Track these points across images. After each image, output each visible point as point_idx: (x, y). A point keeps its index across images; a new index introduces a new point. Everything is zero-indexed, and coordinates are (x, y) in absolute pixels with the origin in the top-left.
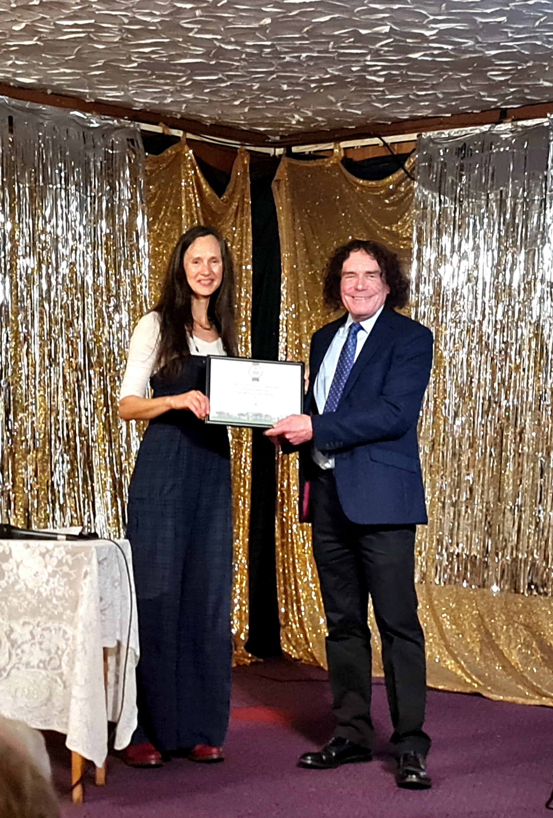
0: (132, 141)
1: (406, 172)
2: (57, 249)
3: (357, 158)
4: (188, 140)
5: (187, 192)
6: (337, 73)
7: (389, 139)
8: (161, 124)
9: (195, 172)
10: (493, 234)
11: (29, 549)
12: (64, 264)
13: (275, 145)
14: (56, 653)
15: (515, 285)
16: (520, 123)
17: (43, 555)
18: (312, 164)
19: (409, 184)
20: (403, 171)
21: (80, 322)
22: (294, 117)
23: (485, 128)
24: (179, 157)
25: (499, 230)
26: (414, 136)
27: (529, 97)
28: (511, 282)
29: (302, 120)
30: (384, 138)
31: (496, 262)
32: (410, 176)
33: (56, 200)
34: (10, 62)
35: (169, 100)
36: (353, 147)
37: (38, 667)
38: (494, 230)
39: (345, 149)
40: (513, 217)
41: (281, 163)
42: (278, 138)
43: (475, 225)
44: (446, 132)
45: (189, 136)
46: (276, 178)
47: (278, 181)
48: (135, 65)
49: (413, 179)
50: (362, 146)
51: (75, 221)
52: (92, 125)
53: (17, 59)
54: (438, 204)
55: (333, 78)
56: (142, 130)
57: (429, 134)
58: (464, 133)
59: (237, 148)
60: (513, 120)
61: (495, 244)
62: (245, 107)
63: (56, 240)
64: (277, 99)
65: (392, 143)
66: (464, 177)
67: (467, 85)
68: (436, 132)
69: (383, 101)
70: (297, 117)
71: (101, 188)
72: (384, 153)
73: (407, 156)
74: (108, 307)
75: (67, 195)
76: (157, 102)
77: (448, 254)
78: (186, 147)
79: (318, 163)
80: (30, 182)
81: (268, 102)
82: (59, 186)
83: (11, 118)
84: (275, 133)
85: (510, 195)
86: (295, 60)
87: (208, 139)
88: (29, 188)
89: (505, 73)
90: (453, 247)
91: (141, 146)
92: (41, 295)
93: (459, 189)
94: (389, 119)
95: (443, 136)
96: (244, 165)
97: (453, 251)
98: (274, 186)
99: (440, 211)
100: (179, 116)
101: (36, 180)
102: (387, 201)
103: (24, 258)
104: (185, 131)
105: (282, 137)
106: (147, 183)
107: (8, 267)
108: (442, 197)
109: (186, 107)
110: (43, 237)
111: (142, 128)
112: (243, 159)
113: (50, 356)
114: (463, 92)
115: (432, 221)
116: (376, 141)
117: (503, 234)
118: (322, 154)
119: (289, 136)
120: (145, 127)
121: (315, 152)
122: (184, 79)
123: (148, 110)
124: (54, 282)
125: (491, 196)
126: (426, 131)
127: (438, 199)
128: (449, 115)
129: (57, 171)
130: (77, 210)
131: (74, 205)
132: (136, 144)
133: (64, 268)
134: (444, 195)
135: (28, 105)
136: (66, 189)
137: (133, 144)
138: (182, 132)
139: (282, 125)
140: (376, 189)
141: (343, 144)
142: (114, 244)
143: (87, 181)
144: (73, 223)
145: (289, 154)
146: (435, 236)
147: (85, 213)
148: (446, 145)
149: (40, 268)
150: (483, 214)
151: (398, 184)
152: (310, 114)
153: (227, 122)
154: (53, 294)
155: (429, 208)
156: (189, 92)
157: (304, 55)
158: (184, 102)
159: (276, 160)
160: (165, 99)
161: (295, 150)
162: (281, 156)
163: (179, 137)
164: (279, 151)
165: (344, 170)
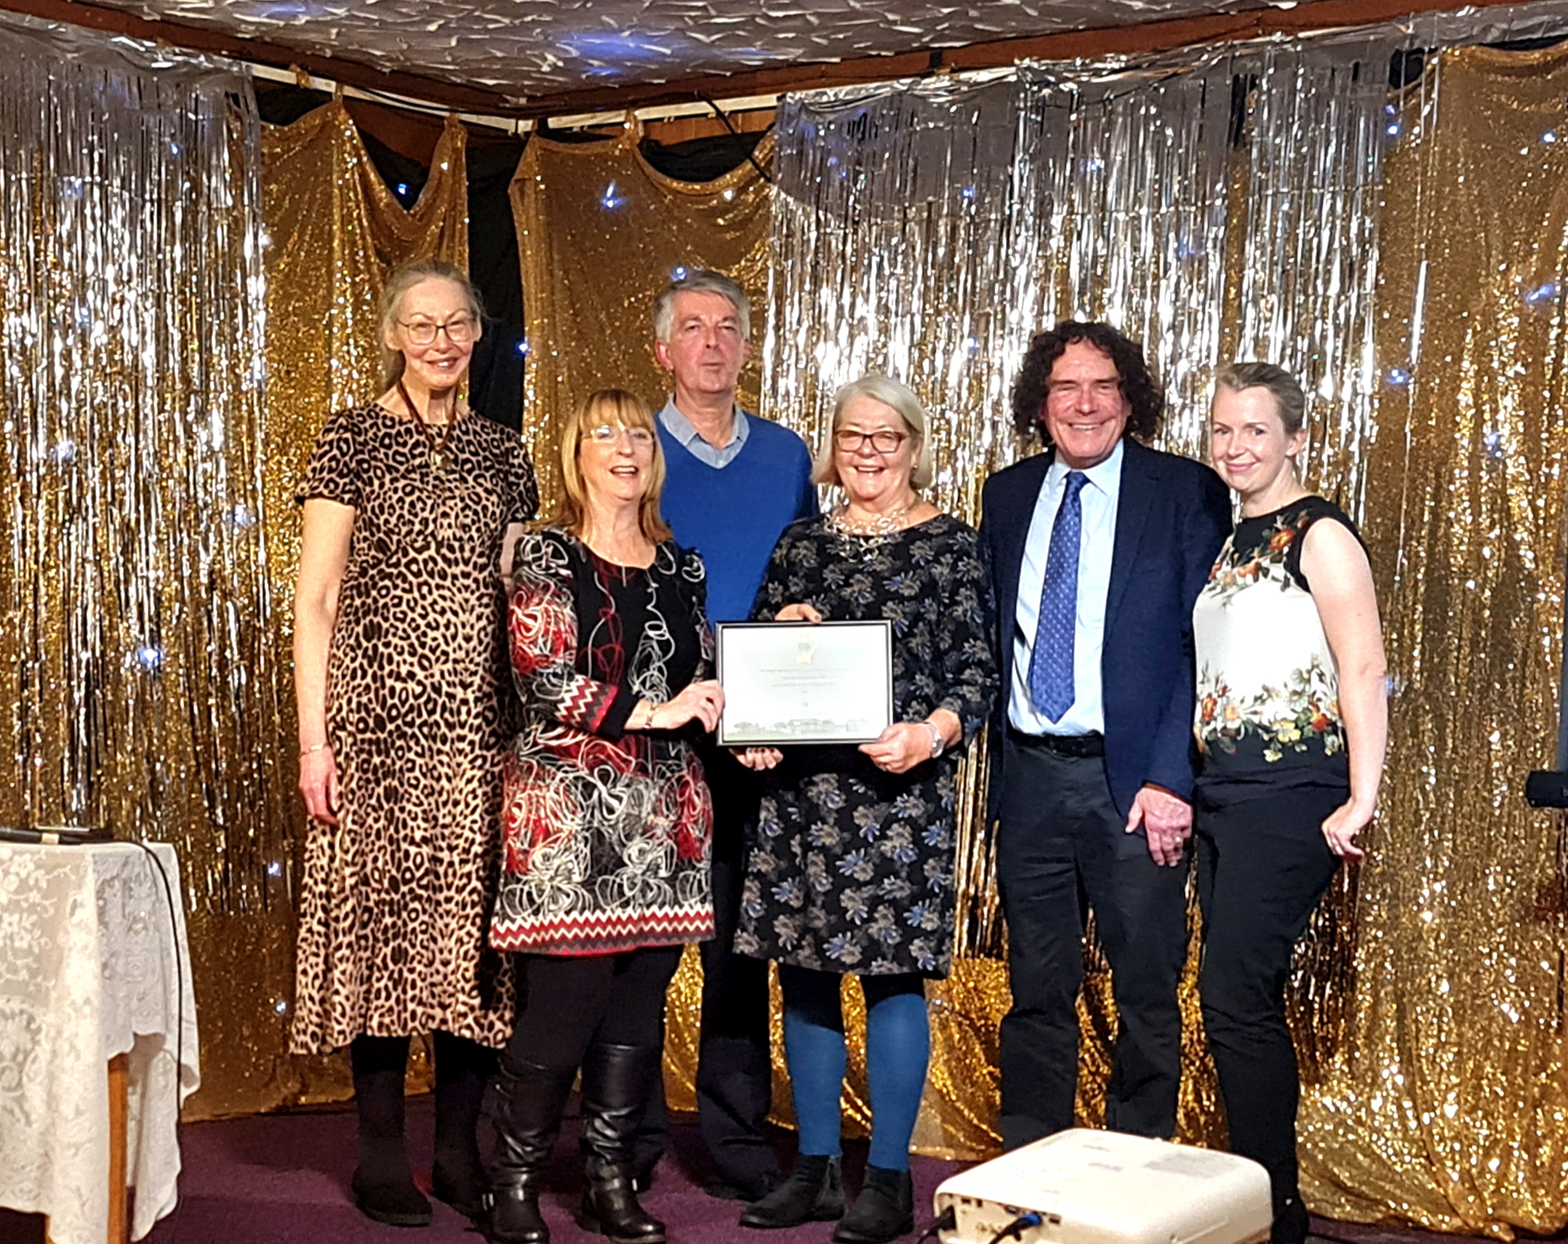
0: (235, 98)
1: (756, 166)
3: (668, 138)
4: (348, 100)
5: (344, 199)
7: (727, 105)
8: (293, 66)
9: (360, 160)
10: (913, 283)
13: (519, 113)
15: (952, 380)
16: (964, 76)
18: (579, 150)
19: (763, 187)
20: (749, 166)
21: (131, 439)
22: (545, 59)
23: (902, 85)
24: (328, 129)
25: (925, 278)
26: (770, 100)
27: (980, 26)
28: (945, 375)
29: (560, 64)
30: (717, 103)
31: (917, 337)
32: (764, 174)
33: (83, 207)
35: (303, 20)
36: (661, 119)
38: (915, 276)
39: (646, 122)
40: (951, 253)
41: (528, 149)
42: (523, 101)
43: (880, 266)
44: (831, 92)
45: (349, 91)
46: (516, 177)
47: (522, 181)
49: (769, 180)
50: (677, 118)
51: (120, 247)
52: (154, 65)
54: (813, 227)
56: (255, 78)
57: (798, 95)
58: (863, 93)
59: (442, 118)
60: (953, 71)
61: (916, 304)
62: (450, 36)
63: (81, 284)
64: (507, 21)
65: (732, 112)
66: (862, 177)
68: (812, 92)
69: (707, 30)
70: (551, 58)
71: (172, 185)
72: (718, 130)
73: (757, 137)
74: (184, 413)
75: (105, 196)
76: (282, 23)
77: (831, 319)
78: (343, 115)
79: (596, 148)
80: (31, 170)
81: (490, 26)
82: (88, 179)
84: (519, 92)
85: (945, 211)
87: (389, 99)
88: (28, 180)
90: (840, 308)
91: (253, 106)
92: (51, 386)
93: (852, 198)
94: (726, 65)
95: (825, 99)
96: (455, 150)
97: (840, 314)
98: (513, 190)
99: (818, 240)
100: (328, 53)
101: (44, 164)
102: (721, 221)
103: (18, 313)
104: (341, 82)
105: (530, 98)
106: (265, 180)
108: (821, 213)
109: (338, 34)
110: (56, 277)
111: (256, 73)
112: (453, 137)
113: (68, 502)
114: (854, 14)
115: (803, 260)
116: (703, 107)
117: (932, 283)
118: (603, 131)
119: (543, 98)
120: (260, 71)
121: (590, 127)
123: (267, 39)
124: (78, 364)
125: (911, 213)
126: (794, 90)
127: (813, 218)
128: (836, 60)
129: (85, 151)
130: (123, 225)
131: (118, 215)
132: (242, 101)
133: (99, 336)
134: (825, 210)
135: (28, 21)
136: (101, 186)
137: (238, 104)
138: (334, 84)
139: (527, 75)
140: (703, 197)
141: (642, 114)
142: (200, 293)
143: (145, 171)
144: (116, 251)
145: (543, 129)
146: (807, 287)
147: (139, 232)
148: (831, 117)
149: (50, 335)
150: (896, 246)
151: (741, 190)
152: (575, 53)
153: (419, 66)
154: (75, 383)
155: (798, 234)
158: (331, 24)
159: (519, 142)
160: (295, 16)
161: (553, 123)
162: (527, 134)
163: (329, 94)
164: (525, 125)
165: (644, 162)
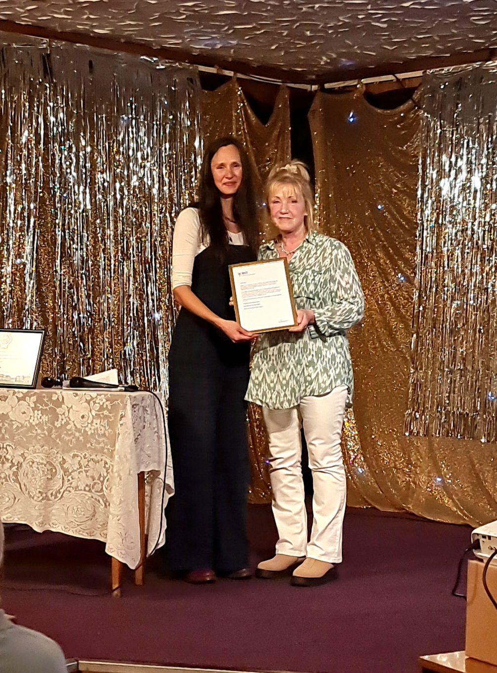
0: (191, 80)
1: (414, 102)
2: (128, 168)
3: (375, 91)
4: (238, 79)
5: (237, 121)
6: (347, 21)
7: (401, 76)
8: (216, 66)
9: (244, 104)
10: (483, 152)
11: (77, 397)
12: (135, 178)
13: (312, 83)
14: (99, 479)
17: (88, 402)
18: (337, 97)
19: (417, 111)
21: (148, 225)
22: (322, 59)
23: (476, 65)
24: (231, 93)
25: (488, 149)
26: (419, 73)
29: (329, 61)
30: (397, 75)
31: (484, 174)
32: (418, 105)
33: (128, 128)
34: (85, 17)
35: (219, 46)
36: (373, 83)
37: (85, 490)
38: (483, 148)
39: (366, 84)
41: (316, 97)
42: (314, 77)
43: (468, 143)
44: (446, 69)
45: (240, 76)
46: (311, 109)
47: (314, 111)
48: (184, 17)
49: (419, 108)
50: (380, 82)
51: (143, 144)
52: (158, 67)
53: (91, 13)
54: (439, 127)
56: (200, 71)
57: (432, 71)
58: (461, 69)
59: (280, 85)
61: (484, 161)
62: (281, 51)
63: (128, 160)
64: (305, 43)
65: (403, 79)
66: (460, 105)
68: (438, 69)
69: (392, 44)
70: (324, 58)
71: (165, 117)
72: (396, 87)
73: (414, 89)
74: (170, 213)
75: (137, 123)
76: (210, 48)
77: (447, 168)
78: (236, 85)
79: (344, 97)
80: (107, 113)
81: (298, 46)
82: (130, 116)
83: (91, 62)
84: (312, 73)
86: (310, 10)
87: (257, 78)
88: (106, 118)
89: (485, 18)
90: (451, 162)
91: (198, 83)
92: (115, 203)
93: (455, 115)
94: (401, 59)
95: (443, 72)
96: (285, 99)
97: (450, 166)
98: (309, 115)
99: (441, 133)
100: (230, 60)
101: (112, 111)
102: (398, 126)
103: (102, 173)
104: (236, 71)
105: (317, 76)
106: (204, 114)
107: (89, 181)
108: (442, 121)
109: (234, 52)
110: (117, 158)
111: (200, 69)
112: (284, 94)
113: (122, 251)
114: (454, 35)
115: (434, 142)
116: (390, 77)
117: (490, 150)
118: (348, 89)
119: (322, 75)
120: (202, 68)
121: (343, 87)
122: (226, 28)
123: (205, 55)
124: (126, 193)
125: (482, 120)
126: (429, 69)
127: (439, 124)
128: (448, 55)
129: (129, 104)
130: (145, 135)
131: (143, 130)
132: (194, 82)
133: (134, 182)
134: (444, 120)
135: (106, 51)
136: (136, 119)
137: (192, 83)
138: (233, 73)
139: (315, 66)
140: (391, 116)
141: (365, 81)
142: (176, 163)
143: (153, 112)
144: (142, 146)
145: (322, 89)
146: (436, 154)
147: (151, 137)
148: (446, 80)
149: (115, 182)
150: (475, 135)
151: (407, 112)
152: (334, 56)
153: (269, 64)
154: (125, 202)
155: (432, 131)
156: (233, 40)
157: (316, 6)
158: (232, 48)
159: (312, 94)
160: (215, 45)
161: (327, 86)
162: (316, 91)
163: (231, 77)
164: (315, 87)
165: (366, 102)
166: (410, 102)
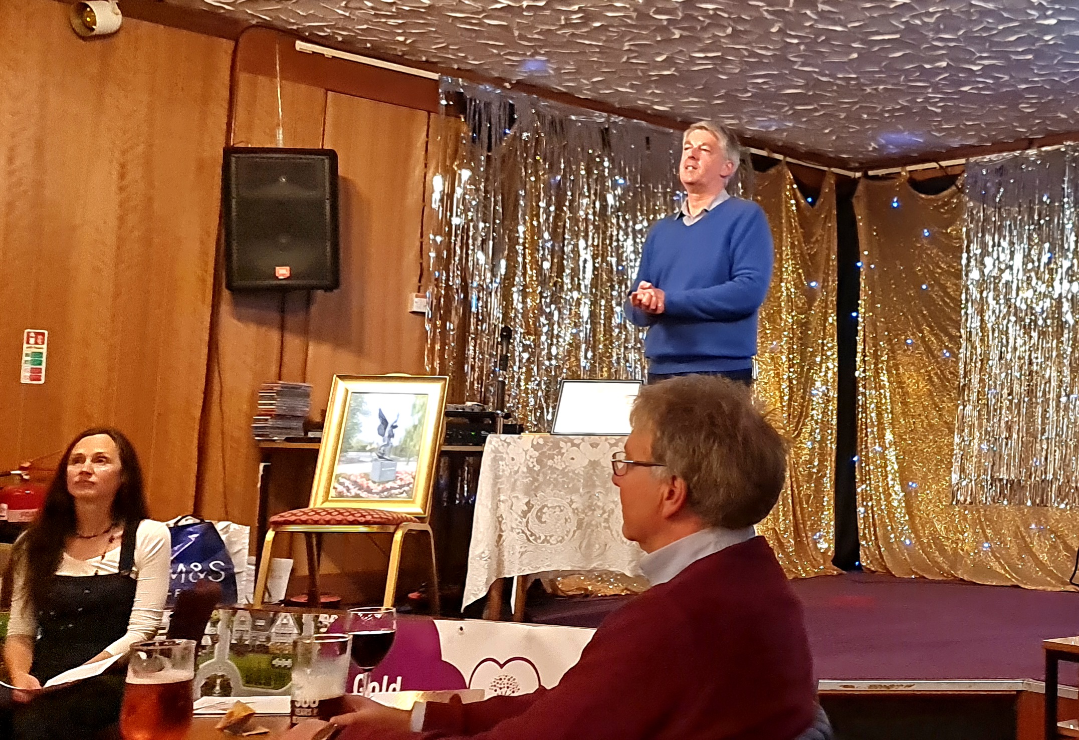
1: (957, 187)
3: (919, 177)
4: (788, 163)
6: (905, 104)
7: (944, 163)
8: (767, 149)
13: (855, 169)
16: (1043, 149)
22: (871, 145)
23: (1017, 153)
24: (781, 176)
26: (963, 161)
27: (1050, 128)
29: (877, 147)
30: (941, 162)
32: (961, 190)
34: (650, 91)
35: (773, 128)
36: (916, 170)
39: (910, 172)
41: (860, 184)
42: (857, 165)
44: (988, 157)
45: (789, 159)
46: (856, 195)
48: (750, 94)
49: (962, 193)
50: (923, 169)
53: (657, 88)
55: (903, 108)
56: (753, 154)
57: (974, 159)
58: (1001, 157)
59: (825, 171)
60: (1038, 147)
65: (947, 167)
67: (1003, 116)
68: (980, 157)
69: (941, 130)
70: (873, 145)
72: (940, 174)
73: (958, 176)
76: (764, 130)
78: (786, 169)
79: (889, 182)
81: (851, 130)
83: (648, 139)
84: (855, 161)
86: (874, 92)
89: (1032, 105)
91: (751, 165)
95: (985, 160)
98: (854, 200)
100: (780, 143)
104: (785, 155)
105: (861, 163)
109: (787, 135)
111: (752, 152)
112: (830, 179)
114: (1001, 123)
116: (934, 165)
118: (892, 176)
119: (867, 163)
120: (754, 151)
121: (886, 174)
122: (787, 108)
126: (972, 157)
128: (990, 144)
138: (782, 156)
139: (861, 153)
141: (909, 168)
145: (866, 176)
151: (951, 197)
152: (883, 142)
156: (790, 121)
157: (881, 87)
158: (784, 130)
159: (856, 181)
160: (771, 126)
161: (871, 173)
162: (859, 178)
163: (780, 161)
164: (858, 175)
165: (910, 187)
166: (954, 188)
